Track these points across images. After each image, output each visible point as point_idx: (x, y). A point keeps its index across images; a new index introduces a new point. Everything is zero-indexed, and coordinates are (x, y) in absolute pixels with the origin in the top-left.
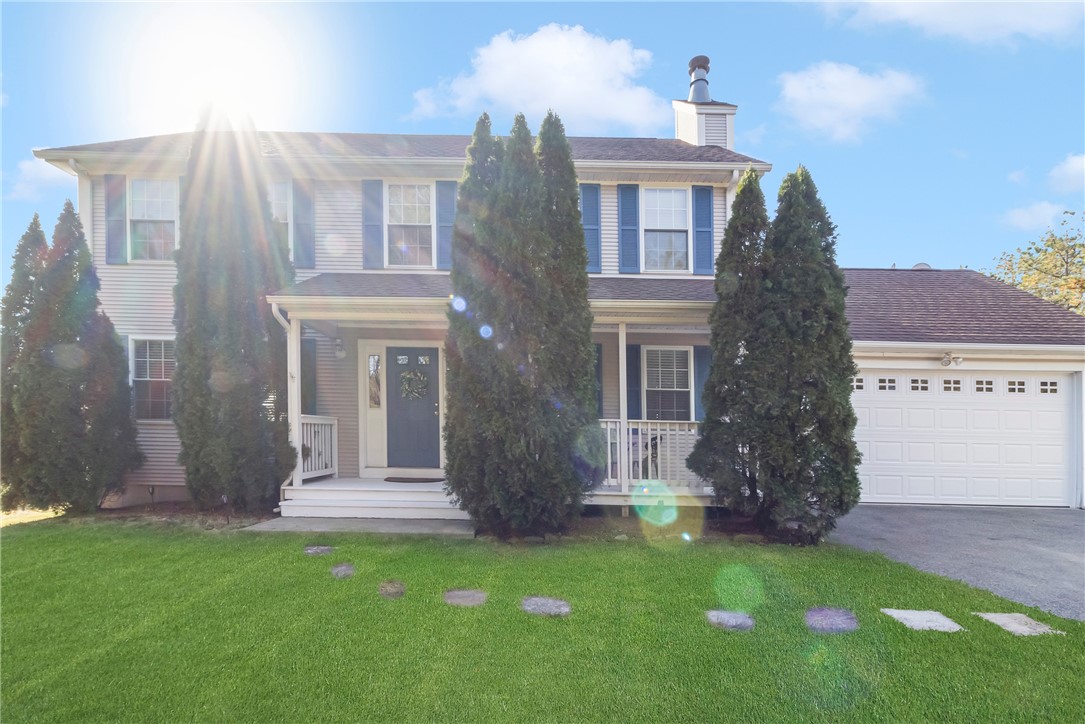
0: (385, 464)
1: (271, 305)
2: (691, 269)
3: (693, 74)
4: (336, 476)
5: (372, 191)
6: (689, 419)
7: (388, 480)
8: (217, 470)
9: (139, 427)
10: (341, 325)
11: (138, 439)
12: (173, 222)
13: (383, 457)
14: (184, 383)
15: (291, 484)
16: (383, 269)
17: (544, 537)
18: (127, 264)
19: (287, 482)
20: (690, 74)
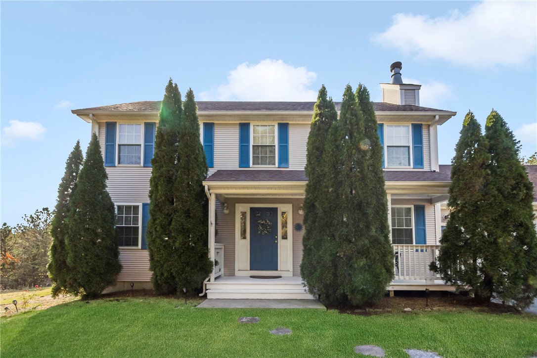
0: (249, 269)
1: (204, 187)
2: (412, 166)
3: (393, 71)
4: (223, 276)
5: (244, 128)
6: (412, 243)
7: (251, 277)
8: (174, 274)
9: (121, 251)
10: (226, 196)
11: (120, 257)
12: (140, 145)
13: (247, 266)
14: (156, 228)
15: (209, 281)
16: (249, 167)
17: (365, 310)
18: (115, 167)
19: (207, 279)
20: (391, 71)
